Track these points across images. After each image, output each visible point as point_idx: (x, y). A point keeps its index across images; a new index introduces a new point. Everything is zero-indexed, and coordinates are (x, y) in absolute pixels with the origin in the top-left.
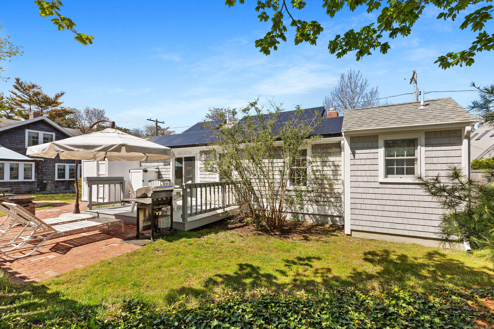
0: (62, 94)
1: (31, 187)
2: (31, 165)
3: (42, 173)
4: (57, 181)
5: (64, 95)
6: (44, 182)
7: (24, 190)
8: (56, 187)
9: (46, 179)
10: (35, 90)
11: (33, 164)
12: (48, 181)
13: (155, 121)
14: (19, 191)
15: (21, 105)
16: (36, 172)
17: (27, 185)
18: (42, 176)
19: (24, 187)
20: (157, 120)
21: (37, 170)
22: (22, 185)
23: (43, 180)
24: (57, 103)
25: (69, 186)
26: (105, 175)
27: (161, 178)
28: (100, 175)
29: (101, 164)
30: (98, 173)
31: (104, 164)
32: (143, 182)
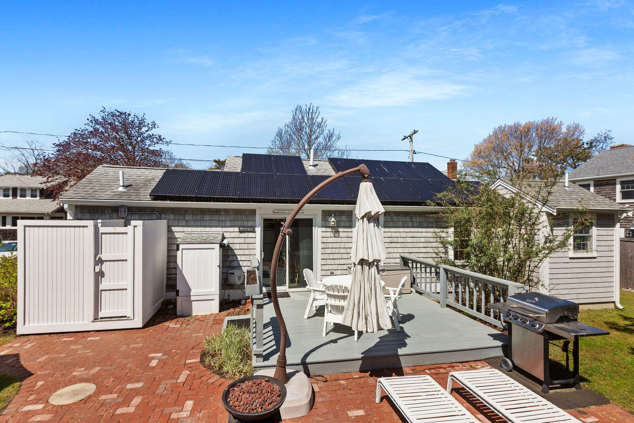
26: (126, 260)
27: (232, 256)
28: (106, 261)
29: (110, 233)
30: (99, 257)
31: (123, 233)
32: (220, 268)
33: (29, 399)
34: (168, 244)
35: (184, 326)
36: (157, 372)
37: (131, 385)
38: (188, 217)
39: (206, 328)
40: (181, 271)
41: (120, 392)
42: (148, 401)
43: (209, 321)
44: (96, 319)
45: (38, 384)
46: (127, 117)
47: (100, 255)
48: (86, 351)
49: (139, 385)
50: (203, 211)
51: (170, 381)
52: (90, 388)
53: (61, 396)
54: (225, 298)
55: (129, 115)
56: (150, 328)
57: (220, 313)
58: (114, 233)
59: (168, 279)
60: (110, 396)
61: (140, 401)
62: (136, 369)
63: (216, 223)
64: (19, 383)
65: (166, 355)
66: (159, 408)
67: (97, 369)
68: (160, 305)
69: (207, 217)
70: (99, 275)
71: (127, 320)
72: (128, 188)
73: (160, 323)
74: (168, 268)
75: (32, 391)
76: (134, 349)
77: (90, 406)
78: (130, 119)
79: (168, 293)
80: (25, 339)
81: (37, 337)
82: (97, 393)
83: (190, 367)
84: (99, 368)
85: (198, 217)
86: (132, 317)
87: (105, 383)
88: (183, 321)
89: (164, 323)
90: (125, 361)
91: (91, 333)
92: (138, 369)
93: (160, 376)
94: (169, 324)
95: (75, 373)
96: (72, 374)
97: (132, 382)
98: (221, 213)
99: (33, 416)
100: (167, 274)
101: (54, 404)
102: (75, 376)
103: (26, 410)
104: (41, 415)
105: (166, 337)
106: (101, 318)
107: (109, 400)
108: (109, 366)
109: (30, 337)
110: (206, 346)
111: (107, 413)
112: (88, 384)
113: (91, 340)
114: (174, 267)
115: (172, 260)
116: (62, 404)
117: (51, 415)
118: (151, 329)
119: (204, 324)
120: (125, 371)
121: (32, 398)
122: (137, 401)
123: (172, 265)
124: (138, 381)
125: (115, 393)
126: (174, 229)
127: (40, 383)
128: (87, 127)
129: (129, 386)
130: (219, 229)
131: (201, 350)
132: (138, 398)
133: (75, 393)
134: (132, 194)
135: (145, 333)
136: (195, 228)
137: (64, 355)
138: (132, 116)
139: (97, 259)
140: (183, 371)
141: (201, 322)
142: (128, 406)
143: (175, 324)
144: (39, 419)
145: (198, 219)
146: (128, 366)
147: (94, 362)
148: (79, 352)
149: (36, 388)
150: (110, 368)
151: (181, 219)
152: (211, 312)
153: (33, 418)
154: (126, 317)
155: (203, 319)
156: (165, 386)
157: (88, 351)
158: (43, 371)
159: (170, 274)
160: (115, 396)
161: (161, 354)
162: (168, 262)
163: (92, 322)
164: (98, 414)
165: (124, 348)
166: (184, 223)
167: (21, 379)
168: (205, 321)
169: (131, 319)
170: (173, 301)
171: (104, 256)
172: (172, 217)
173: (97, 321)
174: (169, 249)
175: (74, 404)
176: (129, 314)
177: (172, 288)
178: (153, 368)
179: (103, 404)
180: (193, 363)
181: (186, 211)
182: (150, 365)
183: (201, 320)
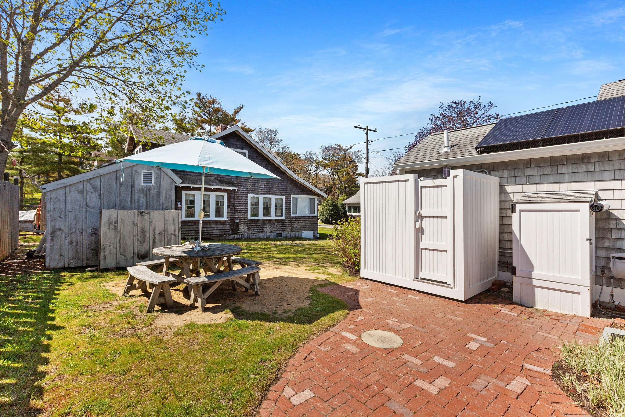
0: (241, 108)
1: (223, 228)
2: (223, 196)
3: (234, 208)
4: (250, 220)
5: (243, 110)
6: (237, 221)
7: (216, 233)
8: (249, 229)
9: (238, 217)
10: (215, 105)
11: (225, 194)
12: (240, 220)
13: (365, 129)
14: (211, 234)
15: (201, 126)
16: (228, 206)
17: (219, 226)
18: (234, 213)
19: (216, 229)
20: (368, 127)
21: (229, 204)
22: (213, 226)
23: (235, 218)
24: (235, 121)
25: (263, 228)
26: (446, 217)
27: (616, 231)
28: (426, 217)
29: (429, 187)
30: (419, 212)
31: (442, 186)
32: (591, 244)
33: (350, 327)
34: (501, 209)
35: (524, 317)
36: (477, 359)
37: (439, 358)
38: (529, 172)
39: (564, 331)
40: (519, 242)
41: (426, 361)
42: (458, 391)
43: (569, 322)
44: (417, 279)
45: (359, 317)
46: (462, 106)
47: (420, 211)
48: (404, 306)
49: (450, 364)
50: (555, 162)
51: (494, 380)
52: (397, 341)
53: (372, 336)
54: (602, 299)
55: (465, 102)
56: (474, 305)
57: (592, 318)
58: (433, 187)
59: (501, 255)
60: (414, 360)
61: (446, 384)
62: (449, 344)
63: (582, 176)
64: (348, 311)
65: (492, 342)
66: (471, 411)
67: (408, 325)
68: (491, 285)
69: (564, 169)
70: (420, 231)
71: (447, 287)
72: (453, 148)
73: (488, 303)
74: (501, 241)
75: (354, 321)
76: (451, 320)
77: (391, 360)
78: (466, 106)
79: (500, 272)
80: (365, 281)
81: (373, 282)
82: (403, 349)
83: (530, 375)
84: (411, 325)
85: (548, 170)
86: (452, 286)
87: (412, 342)
88: (522, 311)
89: (493, 305)
90: (438, 329)
91: (413, 291)
92: (451, 344)
93: (480, 366)
94: (500, 308)
95: (388, 321)
96: (386, 321)
97: (441, 356)
98: (592, 160)
99: (346, 343)
100: (500, 248)
101: (364, 341)
102: (387, 324)
103: (344, 335)
104: (351, 345)
105: (495, 321)
106: (422, 279)
107: (411, 363)
108: (420, 327)
109: (369, 281)
110: (563, 356)
111: (406, 377)
112: (397, 336)
113: (411, 298)
114: (510, 239)
115: (506, 229)
116: (370, 344)
117: (358, 350)
118: (475, 307)
119: (559, 324)
120: (436, 339)
121: (352, 327)
122: (442, 382)
123: (506, 237)
124: (449, 358)
125: (420, 359)
126: (508, 188)
127: (361, 318)
128: (429, 126)
129: (437, 359)
130: (589, 186)
131: (553, 360)
132: (445, 379)
133: (383, 339)
134: (457, 152)
135: (467, 308)
136: (543, 186)
137: (386, 302)
138: (468, 103)
139: (417, 215)
140: (518, 377)
141: (554, 321)
142: (431, 383)
143: (510, 310)
144: (348, 348)
145: (546, 173)
146: (441, 335)
147: (408, 318)
148: (398, 304)
149: (357, 320)
150: (421, 329)
151: (520, 174)
152: (574, 313)
153: (345, 344)
154: (446, 283)
155: (559, 318)
156: (486, 383)
157: (405, 306)
158: (366, 309)
159: (504, 249)
160: (419, 362)
161: (485, 339)
162: (501, 233)
163: (413, 280)
164: (396, 372)
165: (440, 315)
166: (524, 180)
167: (351, 309)
168: (560, 321)
169: (452, 288)
170: (508, 284)
171: (424, 213)
172: (505, 173)
173: (417, 281)
174: (502, 215)
175: (379, 349)
176: (450, 281)
177: (507, 267)
178: (472, 352)
179: (404, 364)
180: (538, 372)
181: (527, 163)
182: (467, 346)
183: (553, 317)
